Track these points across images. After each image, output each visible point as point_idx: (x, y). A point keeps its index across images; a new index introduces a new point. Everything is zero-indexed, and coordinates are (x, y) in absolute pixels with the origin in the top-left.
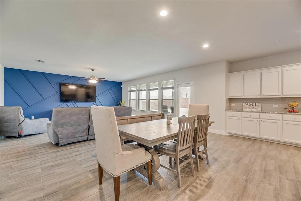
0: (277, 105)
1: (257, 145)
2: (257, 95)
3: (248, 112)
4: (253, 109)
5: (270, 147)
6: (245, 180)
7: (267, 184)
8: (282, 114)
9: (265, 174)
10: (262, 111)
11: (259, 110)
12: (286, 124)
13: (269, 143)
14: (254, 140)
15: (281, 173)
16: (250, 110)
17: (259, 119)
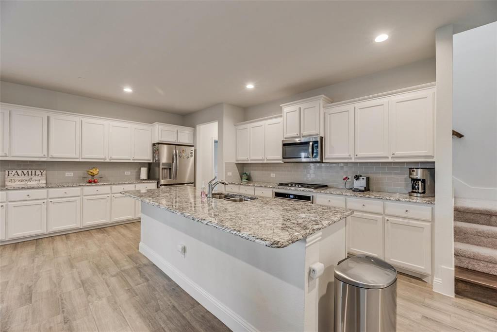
0: (72, 173)
1: (47, 249)
2: (40, 156)
3: (22, 188)
4: (29, 183)
5: (69, 242)
6: (63, 321)
7: (96, 302)
8: (82, 187)
9: (86, 288)
10: (48, 186)
11: (43, 182)
12: (88, 200)
13: (64, 236)
14: (36, 241)
15: (103, 274)
16: (23, 184)
17: (47, 199)
